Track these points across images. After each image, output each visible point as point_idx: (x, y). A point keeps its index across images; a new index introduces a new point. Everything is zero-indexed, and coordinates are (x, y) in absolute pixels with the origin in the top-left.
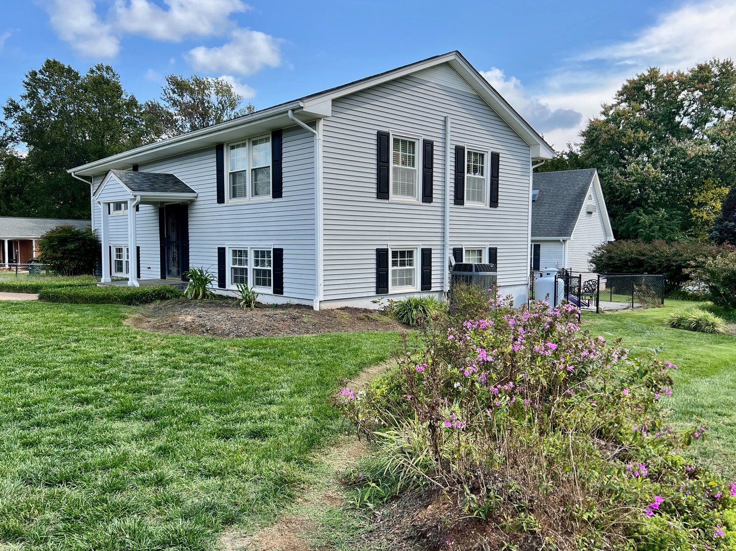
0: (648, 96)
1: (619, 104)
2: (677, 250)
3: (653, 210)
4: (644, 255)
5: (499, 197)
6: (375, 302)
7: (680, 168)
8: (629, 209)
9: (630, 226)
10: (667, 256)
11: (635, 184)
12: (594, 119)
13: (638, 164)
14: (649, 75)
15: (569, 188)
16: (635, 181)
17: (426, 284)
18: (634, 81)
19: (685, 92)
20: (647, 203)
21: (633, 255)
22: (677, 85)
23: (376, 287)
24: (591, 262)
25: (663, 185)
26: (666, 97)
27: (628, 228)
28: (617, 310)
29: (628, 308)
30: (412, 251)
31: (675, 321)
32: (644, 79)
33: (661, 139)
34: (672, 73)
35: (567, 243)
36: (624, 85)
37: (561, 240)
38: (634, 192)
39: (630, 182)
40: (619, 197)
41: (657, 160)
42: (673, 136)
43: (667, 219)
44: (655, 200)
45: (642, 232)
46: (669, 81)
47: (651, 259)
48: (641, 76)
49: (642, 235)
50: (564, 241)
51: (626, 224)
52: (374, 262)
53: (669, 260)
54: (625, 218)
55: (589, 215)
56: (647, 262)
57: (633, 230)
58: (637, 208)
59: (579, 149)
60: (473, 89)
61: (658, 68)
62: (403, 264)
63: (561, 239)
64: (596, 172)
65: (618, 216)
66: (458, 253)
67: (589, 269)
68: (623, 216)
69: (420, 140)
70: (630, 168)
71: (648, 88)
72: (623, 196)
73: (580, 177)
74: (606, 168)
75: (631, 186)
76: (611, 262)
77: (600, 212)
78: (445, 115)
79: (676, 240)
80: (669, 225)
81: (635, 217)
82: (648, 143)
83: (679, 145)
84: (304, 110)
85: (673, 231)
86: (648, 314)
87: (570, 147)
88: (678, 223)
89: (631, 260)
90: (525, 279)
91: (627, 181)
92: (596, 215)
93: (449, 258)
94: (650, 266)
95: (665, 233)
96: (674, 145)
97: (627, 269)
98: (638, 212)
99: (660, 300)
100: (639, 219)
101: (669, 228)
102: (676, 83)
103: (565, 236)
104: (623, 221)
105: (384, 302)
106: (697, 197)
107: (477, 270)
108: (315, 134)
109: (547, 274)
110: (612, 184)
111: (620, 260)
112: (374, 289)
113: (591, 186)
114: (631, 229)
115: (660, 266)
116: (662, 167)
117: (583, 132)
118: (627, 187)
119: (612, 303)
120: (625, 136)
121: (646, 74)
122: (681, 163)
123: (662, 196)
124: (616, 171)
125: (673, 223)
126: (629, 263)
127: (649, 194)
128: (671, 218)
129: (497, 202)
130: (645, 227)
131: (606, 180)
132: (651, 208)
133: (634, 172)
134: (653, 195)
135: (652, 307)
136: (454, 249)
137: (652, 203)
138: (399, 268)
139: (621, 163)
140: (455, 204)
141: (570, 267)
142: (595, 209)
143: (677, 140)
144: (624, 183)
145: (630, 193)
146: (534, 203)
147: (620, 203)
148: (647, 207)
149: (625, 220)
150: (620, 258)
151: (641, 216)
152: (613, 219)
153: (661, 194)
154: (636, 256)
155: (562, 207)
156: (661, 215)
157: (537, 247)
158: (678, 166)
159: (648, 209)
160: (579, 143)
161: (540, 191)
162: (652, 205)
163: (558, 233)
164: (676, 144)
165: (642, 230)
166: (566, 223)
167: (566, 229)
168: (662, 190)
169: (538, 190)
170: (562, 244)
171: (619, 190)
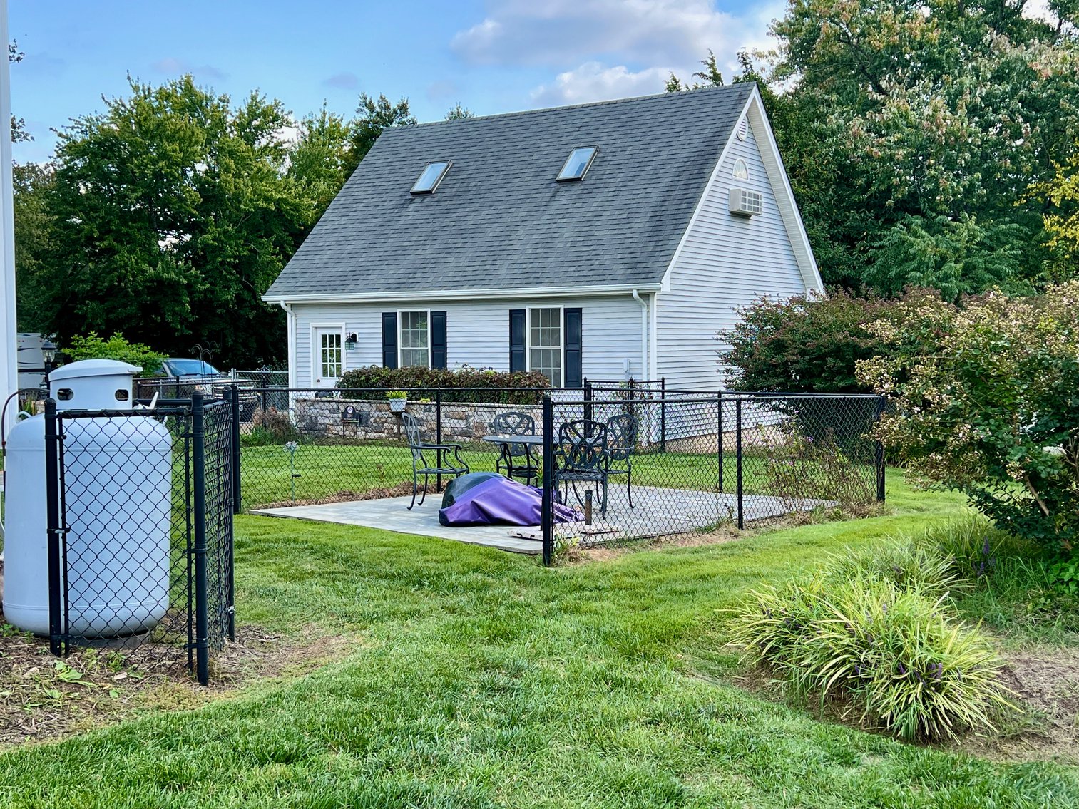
3: (947, 220)
7: (1019, 111)
8: (890, 222)
9: (890, 266)
11: (900, 153)
16: (900, 143)
24: (727, 359)
25: (973, 155)
27: (885, 270)
35: (655, 302)
37: (635, 294)
38: (899, 176)
39: (890, 148)
40: (864, 190)
42: (1003, 33)
43: (982, 245)
44: (954, 195)
50: (646, 296)
51: (881, 260)
54: (877, 244)
55: (738, 224)
58: (908, 216)
63: (634, 288)
64: (755, 93)
68: (875, 239)
70: (888, 113)
72: (874, 188)
75: (891, 158)
76: (777, 359)
77: (781, 217)
80: (989, 261)
81: (901, 241)
88: (1013, 257)
91: (881, 145)
92: (764, 220)
96: (1002, 54)
98: (908, 226)
100: (911, 246)
101: (987, 270)
103: (646, 280)
106: (1059, 185)
110: (847, 157)
111: (803, 353)
114: (893, 273)
116: (973, 110)
118: (883, 160)
120: (879, 28)
122: (1021, 100)
123: (972, 184)
124: (858, 120)
125: (999, 257)
127: (937, 180)
130: (924, 267)
132: (943, 217)
133: (899, 121)
134: (947, 182)
137: (947, 201)
139: (872, 100)
141: (660, 378)
142: (758, 203)
143: (1010, 42)
144: (874, 149)
145: (889, 179)
146: (578, 187)
147: (868, 205)
148: (934, 214)
149: (876, 248)
150: (804, 344)
151: (915, 234)
152: (847, 249)
153: (970, 177)
154: (850, 339)
155: (648, 194)
156: (966, 233)
157: (574, 317)
158: (1012, 105)
159: (933, 218)
160: (766, 53)
161: (598, 151)
162: (944, 207)
163: (629, 271)
164: (1008, 51)
165: (919, 274)
166: (653, 243)
167: (653, 259)
168: (969, 169)
169: (593, 149)
170: (640, 306)
171: (863, 172)
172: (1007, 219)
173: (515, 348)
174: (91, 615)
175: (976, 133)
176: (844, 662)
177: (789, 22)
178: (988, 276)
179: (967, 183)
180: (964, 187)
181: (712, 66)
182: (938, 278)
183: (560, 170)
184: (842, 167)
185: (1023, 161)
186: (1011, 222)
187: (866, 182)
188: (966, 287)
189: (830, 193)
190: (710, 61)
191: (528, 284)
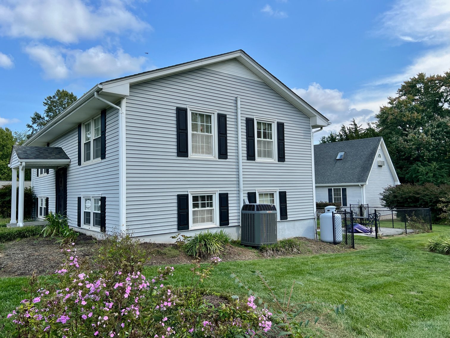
0: (419, 91)
1: (400, 97)
2: (442, 190)
3: (428, 163)
4: (418, 194)
5: (286, 154)
6: (173, 237)
7: (445, 135)
8: (411, 163)
9: (413, 174)
10: (435, 195)
11: (414, 147)
12: (383, 106)
13: (415, 134)
14: (418, 78)
15: (364, 150)
16: (413, 144)
17: (224, 220)
18: (408, 82)
19: (444, 87)
20: (423, 159)
21: (411, 194)
22: (438, 83)
23: (178, 225)
24: (382, 199)
25: (433, 146)
26: (431, 91)
27: (411, 175)
28: (393, 236)
29: (402, 234)
30: (212, 196)
31: (432, 246)
32: (415, 81)
33: (430, 117)
34: (434, 76)
35: (364, 187)
36: (402, 85)
37: (360, 185)
38: (413, 152)
39: (411, 145)
40: (404, 155)
41: (428, 131)
42: (438, 115)
43: (438, 169)
44: (429, 157)
45: (421, 178)
46: (432, 80)
47: (424, 196)
48: (413, 79)
49: (422, 180)
50: (362, 185)
51: (410, 173)
52: (176, 205)
53: (437, 197)
54: (409, 169)
55: (380, 168)
56: (421, 199)
57: (415, 177)
58: (417, 162)
59: (376, 126)
60: (259, 78)
61: (424, 73)
62: (203, 205)
63: (360, 184)
64: (382, 139)
65: (404, 168)
66: (252, 196)
67: (381, 204)
68: (408, 168)
69: (215, 114)
70: (409, 137)
71: (418, 86)
72: (407, 155)
73: (371, 143)
74: (394, 137)
75: (411, 148)
76: (395, 199)
77: (388, 165)
78: (236, 96)
79: (445, 183)
80: (440, 173)
81: (415, 168)
82: (421, 120)
83: (442, 120)
84: (103, 90)
85: (443, 177)
86: (415, 239)
87: (369, 125)
88: (447, 171)
89: (410, 197)
90: (312, 214)
91: (408, 145)
92: (385, 167)
93: (244, 200)
94: (424, 202)
95: (437, 178)
96: (439, 121)
97: (407, 204)
98: (417, 165)
99: (429, 226)
100: (418, 170)
101: (440, 175)
102: (437, 82)
103: (362, 182)
104: (408, 171)
105: (181, 236)
107: (258, 210)
108: (118, 109)
109: (328, 211)
110: (399, 148)
111: (402, 198)
112: (176, 227)
113: (379, 147)
114: (414, 176)
115: (431, 201)
116: (432, 135)
117: (377, 115)
118: (409, 149)
119: (393, 229)
120: (405, 116)
121: (417, 77)
122: (445, 132)
123: (433, 154)
124: (401, 138)
125: (442, 172)
126: (409, 200)
127: (424, 153)
128: (441, 168)
129: (284, 158)
130: (423, 175)
131: (394, 145)
132: (426, 162)
133: (412, 139)
134: (427, 153)
135: (423, 233)
136: (249, 193)
137: (427, 158)
138: (200, 209)
139: (404, 133)
140: (248, 159)
141: (367, 203)
142: (384, 163)
143: (441, 117)
144: (406, 146)
145: (411, 153)
146: (342, 161)
147: (405, 159)
148: (424, 161)
149: (409, 170)
150: (402, 196)
151: (420, 167)
152: (400, 170)
153: (433, 152)
154: (413, 195)
155: (359, 163)
156: (433, 166)
157: (344, 190)
158: (443, 133)
159: (424, 162)
160: (375, 123)
161: (345, 153)
162: (426, 160)
163: (358, 180)
164: (440, 120)
165: (421, 177)
166: (363, 174)
167: (363, 177)
168: (433, 150)
169: (344, 152)
170: (361, 188)
171: (403, 151)
172: (444, 162)
173: (330, 197)
174: (339, 240)
175: (433, 141)
176: (447, 248)
177: (380, 115)
178: (440, 176)
179: (432, 154)
180: (431, 155)
181: (354, 122)
182: (427, 178)
183: (337, 157)
184: (397, 150)
185: (447, 147)
186: (445, 163)
187: (404, 154)
188: (434, 179)
189: (395, 157)
190: (353, 121)
191: (333, 183)
